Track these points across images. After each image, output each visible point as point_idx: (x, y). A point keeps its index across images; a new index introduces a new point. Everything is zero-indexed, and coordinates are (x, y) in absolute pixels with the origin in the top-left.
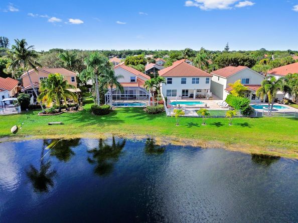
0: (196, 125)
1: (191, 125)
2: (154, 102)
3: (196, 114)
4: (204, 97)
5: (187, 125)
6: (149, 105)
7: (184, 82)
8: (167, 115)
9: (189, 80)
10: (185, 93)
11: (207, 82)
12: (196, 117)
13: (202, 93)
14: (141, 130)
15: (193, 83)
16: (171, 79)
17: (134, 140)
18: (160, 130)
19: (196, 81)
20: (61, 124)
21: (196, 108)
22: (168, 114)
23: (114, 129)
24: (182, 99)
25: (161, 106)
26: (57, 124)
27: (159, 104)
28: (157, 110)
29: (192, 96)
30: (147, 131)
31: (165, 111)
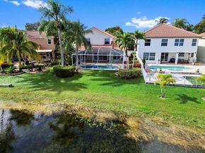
0: (194, 100)
1: (185, 99)
2: (128, 65)
3: (188, 83)
4: (188, 63)
5: (178, 99)
6: (122, 68)
7: (164, 44)
8: (146, 82)
9: (171, 42)
10: (164, 57)
11: (194, 44)
12: (189, 86)
13: (185, 58)
14: (107, 102)
15: (176, 45)
16: (150, 40)
17: (92, 122)
18: (135, 105)
19: (179, 42)
20: (11, 86)
21: (183, 73)
22: (147, 80)
23: (70, 98)
24: (161, 63)
25: (138, 69)
26: (6, 87)
27: (134, 67)
28: (131, 73)
29: (172, 61)
30: (115, 104)
31: (142, 77)
